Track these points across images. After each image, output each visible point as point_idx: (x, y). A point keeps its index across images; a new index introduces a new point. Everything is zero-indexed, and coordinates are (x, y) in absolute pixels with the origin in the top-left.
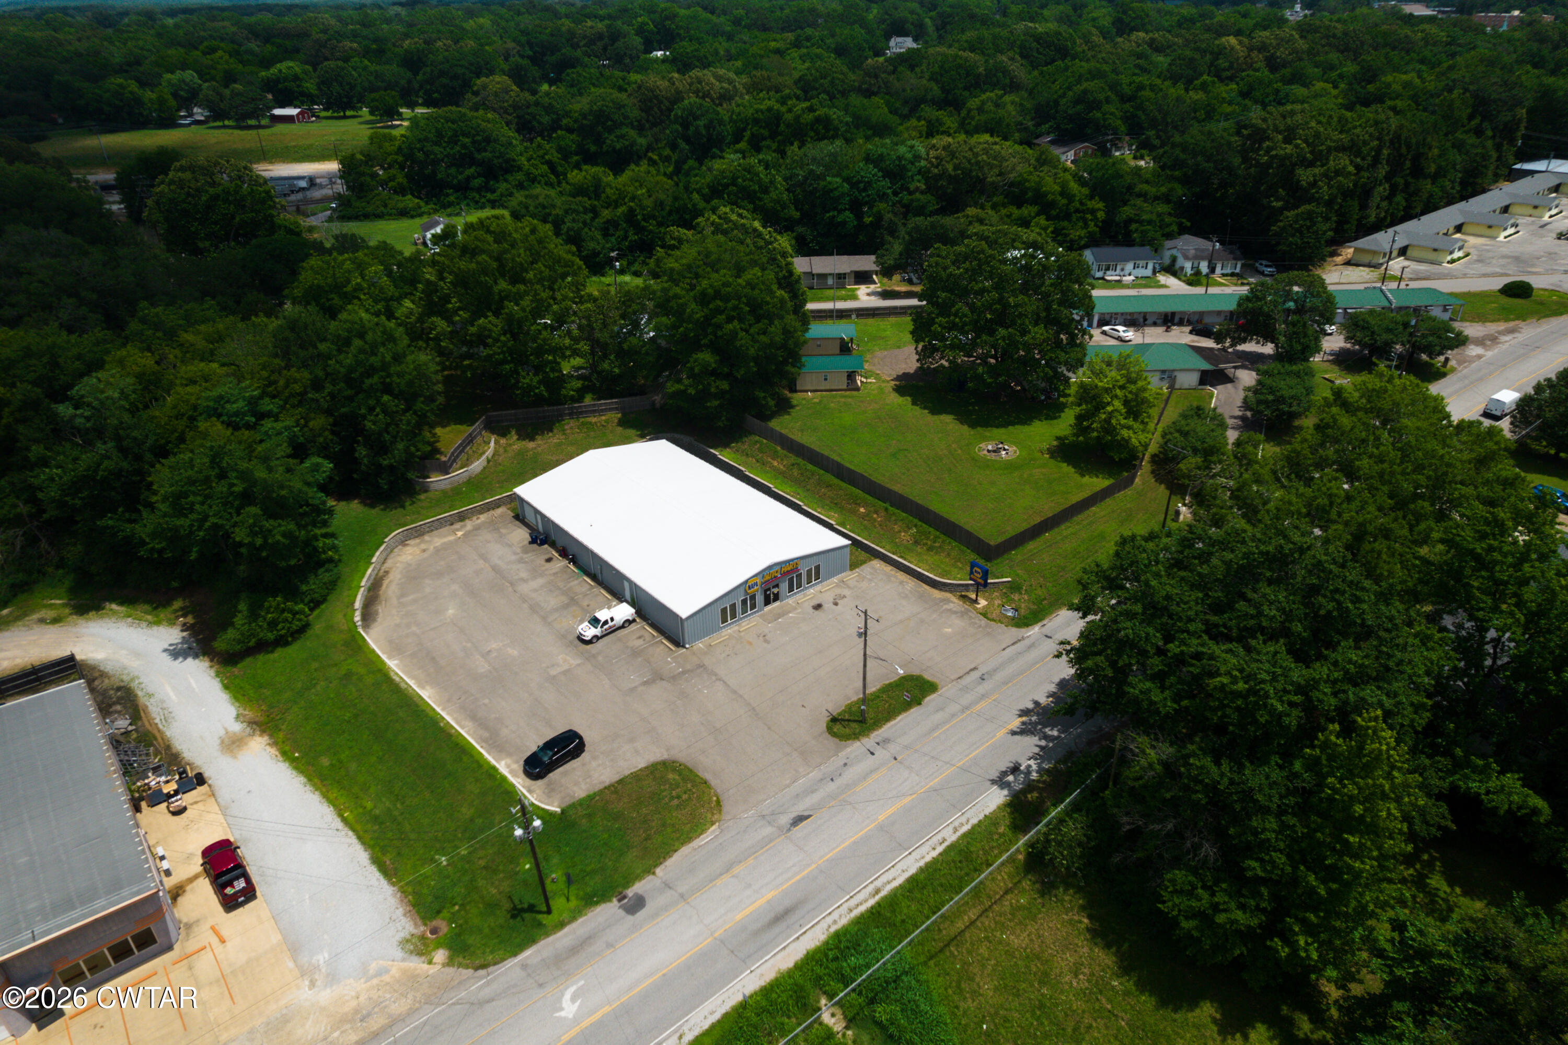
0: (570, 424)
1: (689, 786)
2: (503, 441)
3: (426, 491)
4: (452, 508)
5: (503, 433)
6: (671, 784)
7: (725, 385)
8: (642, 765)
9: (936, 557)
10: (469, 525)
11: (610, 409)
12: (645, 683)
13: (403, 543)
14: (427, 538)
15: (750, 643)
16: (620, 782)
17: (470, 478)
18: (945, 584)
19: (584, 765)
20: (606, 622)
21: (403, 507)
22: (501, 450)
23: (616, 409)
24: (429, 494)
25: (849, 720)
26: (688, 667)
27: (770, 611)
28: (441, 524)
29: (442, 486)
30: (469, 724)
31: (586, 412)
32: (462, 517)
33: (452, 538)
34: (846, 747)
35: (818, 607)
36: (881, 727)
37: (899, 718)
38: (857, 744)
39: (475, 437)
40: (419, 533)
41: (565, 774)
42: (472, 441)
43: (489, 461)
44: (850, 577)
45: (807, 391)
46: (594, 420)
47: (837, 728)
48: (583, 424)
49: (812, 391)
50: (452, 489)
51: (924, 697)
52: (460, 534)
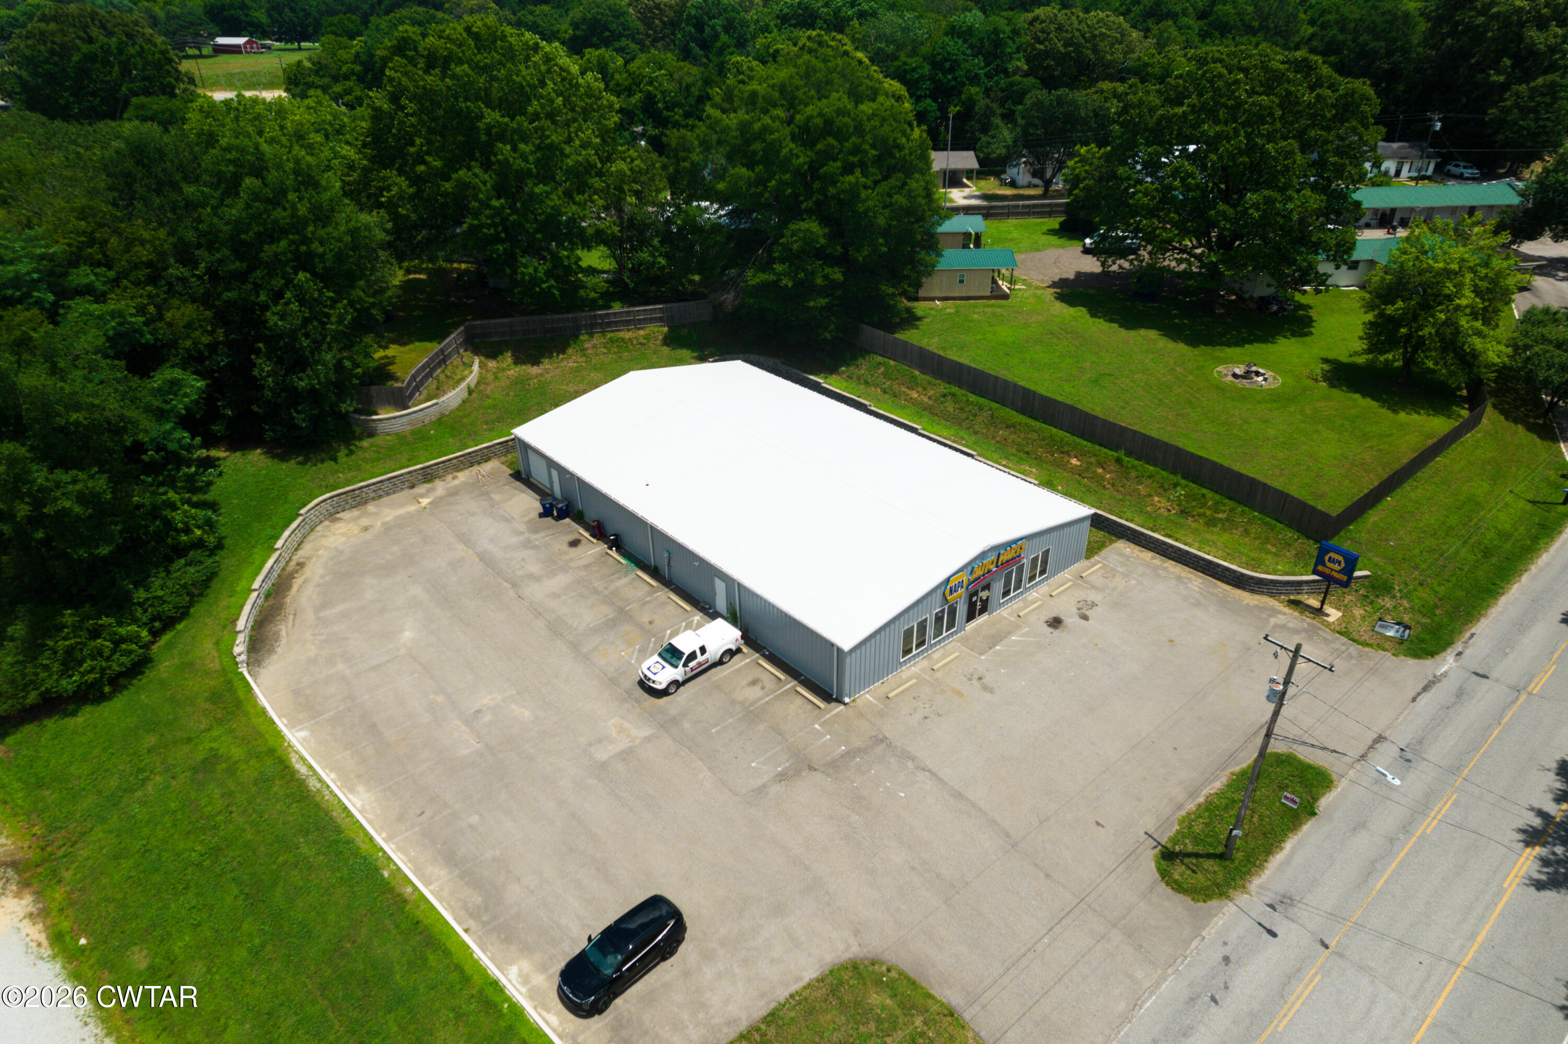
0: (593, 343)
1: (918, 1021)
2: (492, 364)
3: (371, 434)
4: (411, 461)
5: (492, 353)
6: (879, 1020)
7: (837, 274)
8: (810, 974)
9: (1226, 536)
10: (440, 487)
11: (652, 320)
12: (781, 777)
13: (332, 516)
14: (371, 508)
15: (959, 693)
16: (772, 1018)
17: (442, 415)
18: (1261, 582)
19: (686, 974)
20: (692, 656)
21: (335, 459)
22: (490, 376)
23: (660, 319)
24: (377, 440)
25: (1197, 855)
26: (857, 742)
27: (976, 630)
28: (395, 485)
29: (397, 427)
30: (441, 873)
31: (616, 323)
32: (428, 476)
33: (412, 508)
34: (1211, 915)
35: (1056, 623)
36: (1261, 867)
37: (1288, 845)
38: (1229, 908)
39: (449, 356)
40: (358, 500)
41: (650, 999)
42: (444, 361)
43: (470, 392)
44: (1093, 569)
45: (932, 299)
46: (627, 335)
47: (1178, 871)
48: (611, 341)
49: (941, 299)
50: (413, 433)
51: (1315, 799)
52: (425, 501)
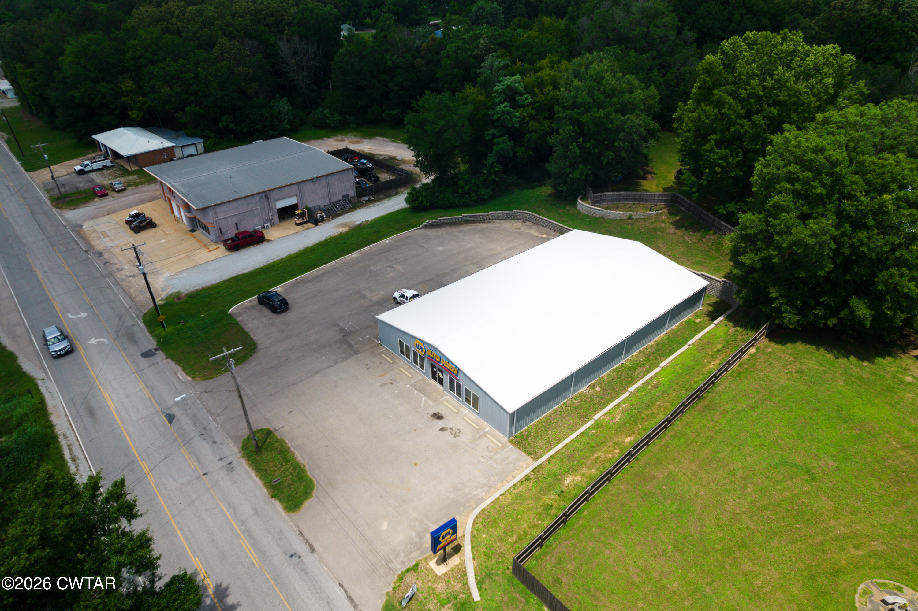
2: (665, 216)
5: (674, 213)
8: (255, 338)
13: (525, 220)
14: (535, 227)
15: (382, 376)
24: (568, 208)
25: (263, 442)
26: (357, 346)
29: (579, 208)
33: (537, 234)
35: (438, 416)
36: (250, 465)
37: (258, 480)
38: (236, 450)
40: (536, 222)
47: (259, 436)
51: (280, 500)
52: (544, 236)
